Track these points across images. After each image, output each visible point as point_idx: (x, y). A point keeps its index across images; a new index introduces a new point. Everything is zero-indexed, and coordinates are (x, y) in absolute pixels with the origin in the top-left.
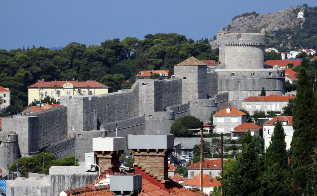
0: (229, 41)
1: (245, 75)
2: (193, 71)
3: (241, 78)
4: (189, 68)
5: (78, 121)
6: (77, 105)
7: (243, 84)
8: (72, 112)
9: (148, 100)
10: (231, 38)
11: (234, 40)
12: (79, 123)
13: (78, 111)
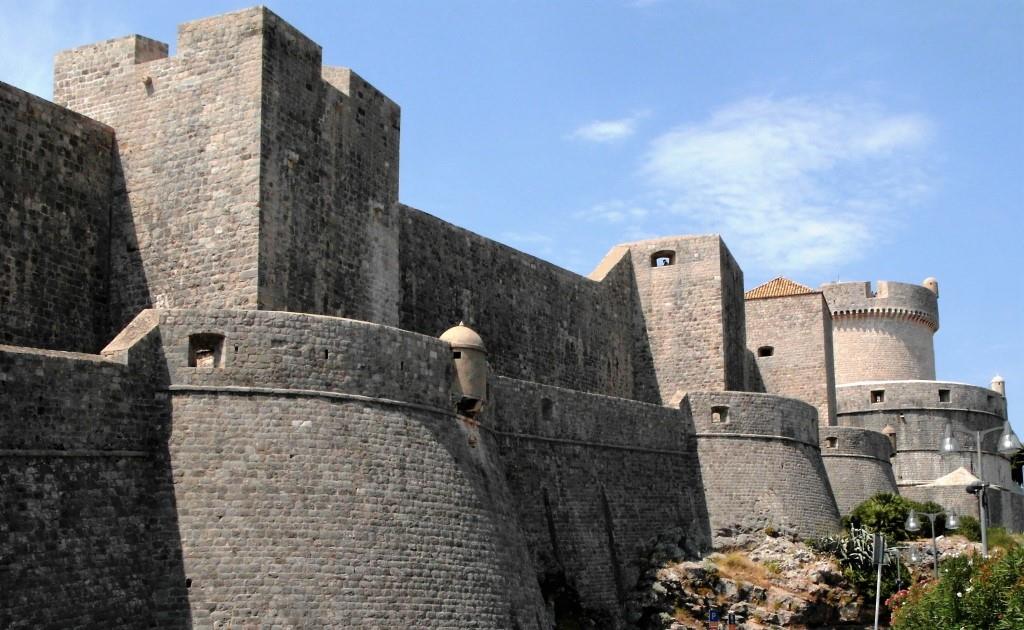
0: (837, 304)
1: (919, 396)
2: (800, 316)
3: (905, 406)
4: (786, 306)
5: (211, 245)
6: (199, 92)
7: (914, 427)
8: (157, 170)
9: (686, 340)
10: (847, 293)
11: (855, 300)
12: (222, 260)
13: (209, 148)
